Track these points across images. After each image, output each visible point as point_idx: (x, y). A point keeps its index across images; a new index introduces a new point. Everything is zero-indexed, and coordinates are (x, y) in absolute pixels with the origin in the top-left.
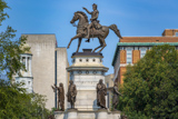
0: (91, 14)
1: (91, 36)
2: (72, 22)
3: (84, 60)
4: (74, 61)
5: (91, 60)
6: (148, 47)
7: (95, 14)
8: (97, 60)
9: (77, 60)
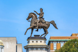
0: (39, 14)
1: (39, 27)
2: (28, 19)
3: (35, 41)
4: (29, 42)
5: (39, 41)
6: (64, 41)
7: (41, 14)
8: (43, 41)
9: (31, 41)
